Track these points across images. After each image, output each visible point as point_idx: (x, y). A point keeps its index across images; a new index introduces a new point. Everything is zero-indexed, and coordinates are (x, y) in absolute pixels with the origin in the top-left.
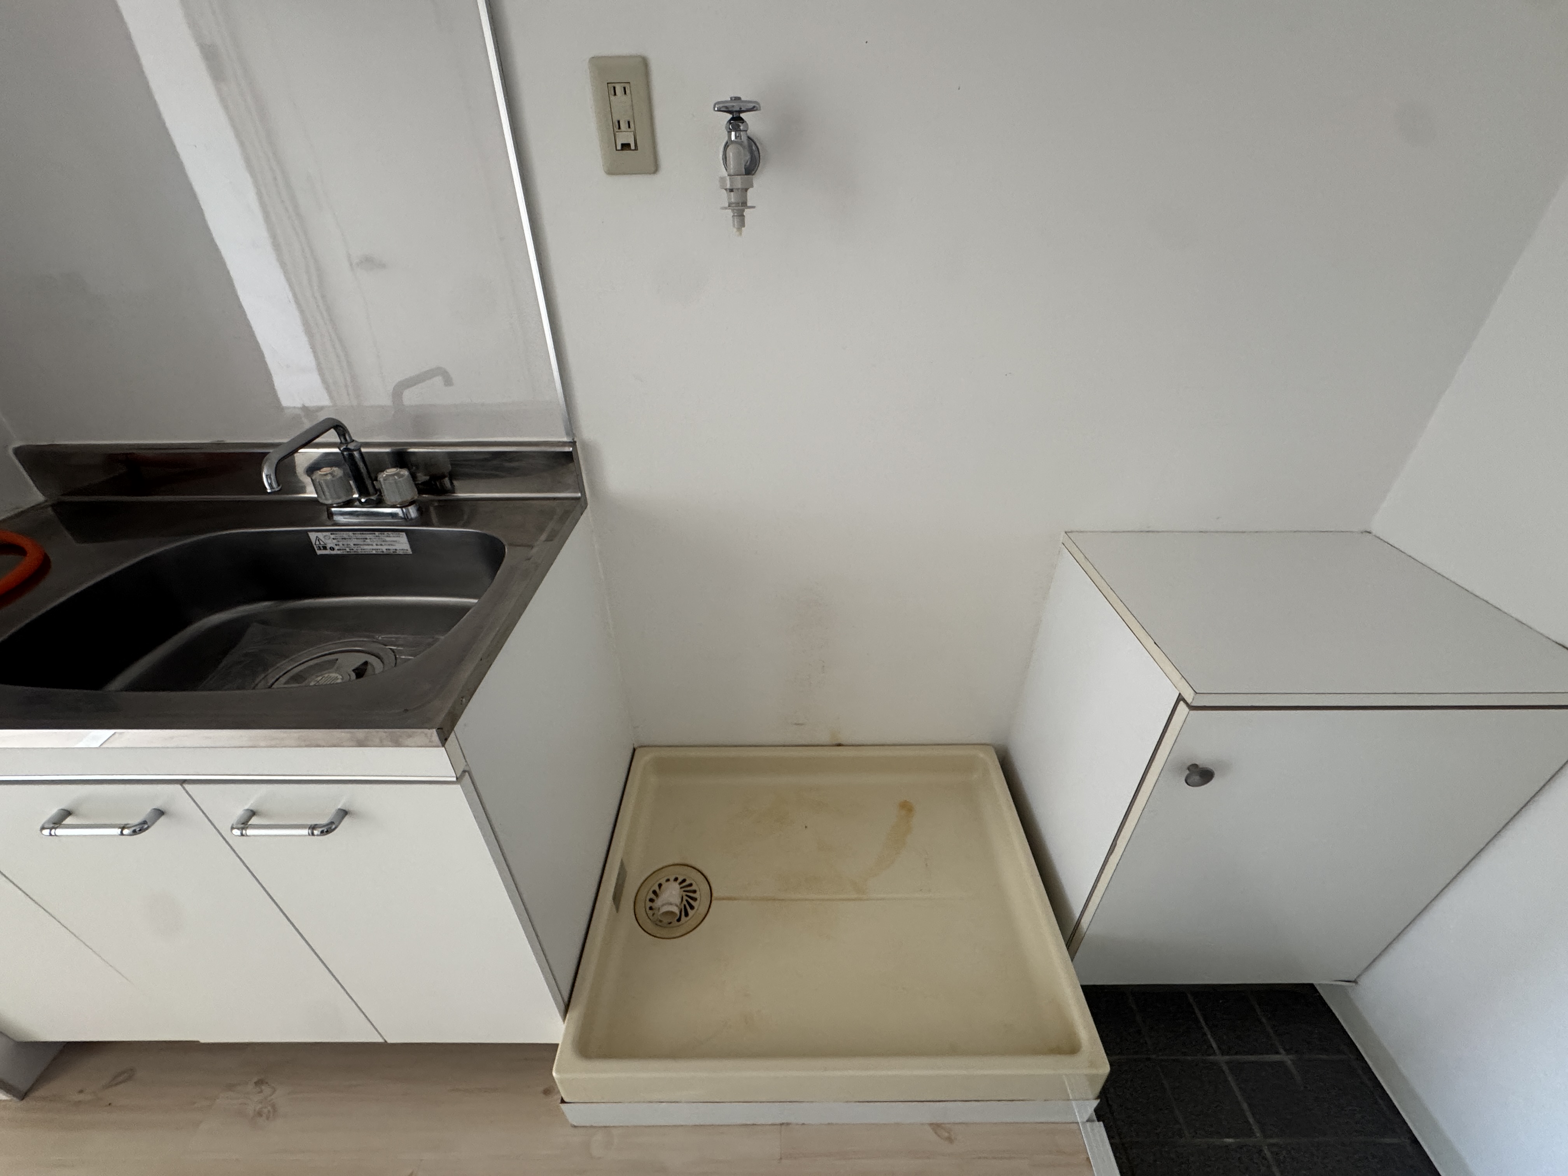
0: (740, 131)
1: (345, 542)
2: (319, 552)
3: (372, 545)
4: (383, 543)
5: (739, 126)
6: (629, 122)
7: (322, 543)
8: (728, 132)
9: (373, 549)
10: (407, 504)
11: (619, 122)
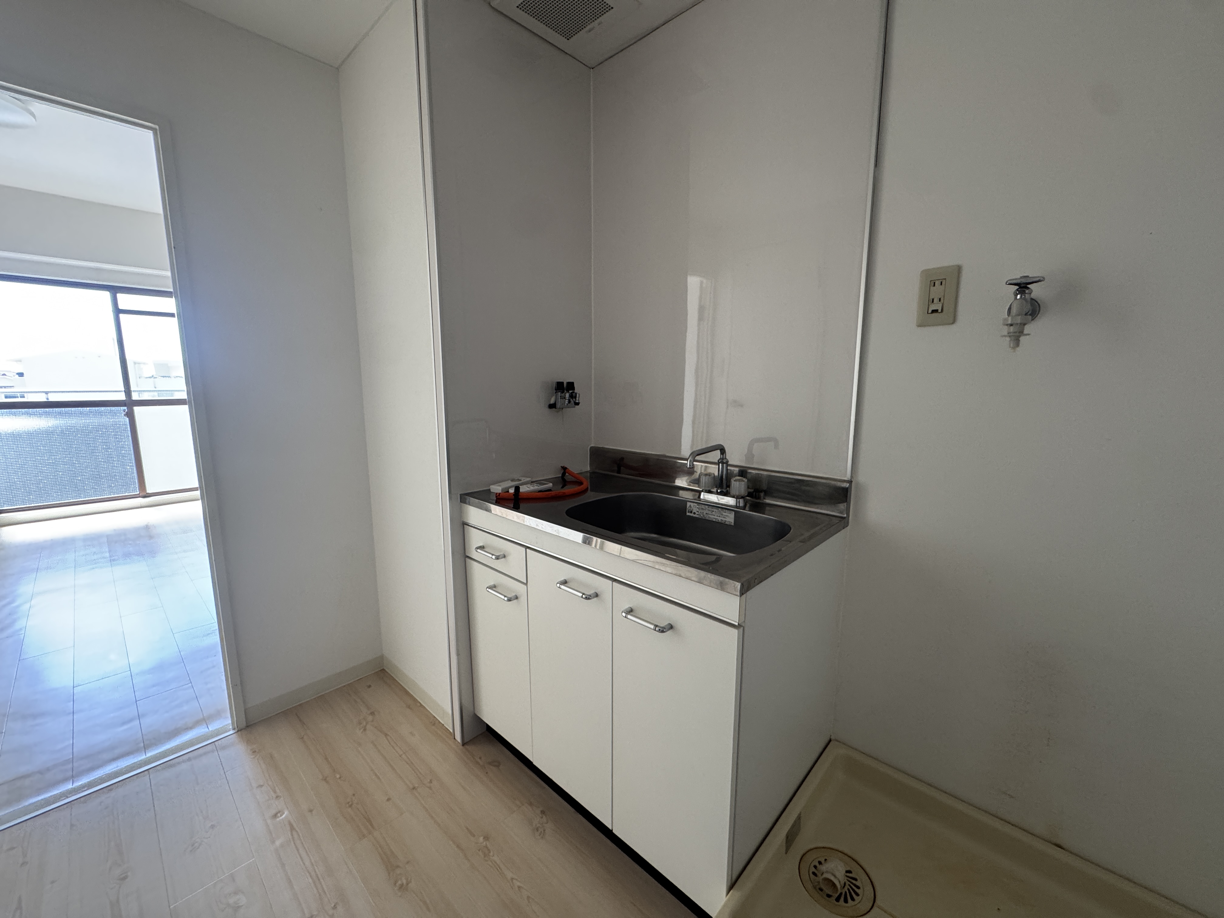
0: (1025, 293)
1: (702, 511)
2: (688, 514)
3: (715, 516)
4: (721, 516)
5: (1024, 291)
6: (940, 299)
7: (691, 509)
8: (1015, 295)
9: (714, 518)
10: (740, 497)
11: (933, 299)
